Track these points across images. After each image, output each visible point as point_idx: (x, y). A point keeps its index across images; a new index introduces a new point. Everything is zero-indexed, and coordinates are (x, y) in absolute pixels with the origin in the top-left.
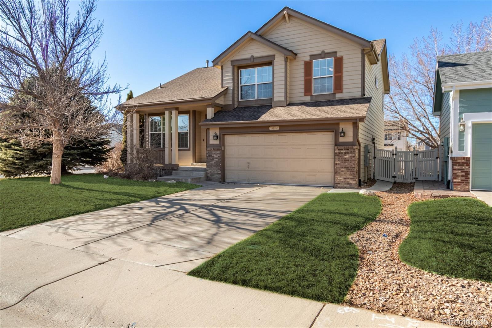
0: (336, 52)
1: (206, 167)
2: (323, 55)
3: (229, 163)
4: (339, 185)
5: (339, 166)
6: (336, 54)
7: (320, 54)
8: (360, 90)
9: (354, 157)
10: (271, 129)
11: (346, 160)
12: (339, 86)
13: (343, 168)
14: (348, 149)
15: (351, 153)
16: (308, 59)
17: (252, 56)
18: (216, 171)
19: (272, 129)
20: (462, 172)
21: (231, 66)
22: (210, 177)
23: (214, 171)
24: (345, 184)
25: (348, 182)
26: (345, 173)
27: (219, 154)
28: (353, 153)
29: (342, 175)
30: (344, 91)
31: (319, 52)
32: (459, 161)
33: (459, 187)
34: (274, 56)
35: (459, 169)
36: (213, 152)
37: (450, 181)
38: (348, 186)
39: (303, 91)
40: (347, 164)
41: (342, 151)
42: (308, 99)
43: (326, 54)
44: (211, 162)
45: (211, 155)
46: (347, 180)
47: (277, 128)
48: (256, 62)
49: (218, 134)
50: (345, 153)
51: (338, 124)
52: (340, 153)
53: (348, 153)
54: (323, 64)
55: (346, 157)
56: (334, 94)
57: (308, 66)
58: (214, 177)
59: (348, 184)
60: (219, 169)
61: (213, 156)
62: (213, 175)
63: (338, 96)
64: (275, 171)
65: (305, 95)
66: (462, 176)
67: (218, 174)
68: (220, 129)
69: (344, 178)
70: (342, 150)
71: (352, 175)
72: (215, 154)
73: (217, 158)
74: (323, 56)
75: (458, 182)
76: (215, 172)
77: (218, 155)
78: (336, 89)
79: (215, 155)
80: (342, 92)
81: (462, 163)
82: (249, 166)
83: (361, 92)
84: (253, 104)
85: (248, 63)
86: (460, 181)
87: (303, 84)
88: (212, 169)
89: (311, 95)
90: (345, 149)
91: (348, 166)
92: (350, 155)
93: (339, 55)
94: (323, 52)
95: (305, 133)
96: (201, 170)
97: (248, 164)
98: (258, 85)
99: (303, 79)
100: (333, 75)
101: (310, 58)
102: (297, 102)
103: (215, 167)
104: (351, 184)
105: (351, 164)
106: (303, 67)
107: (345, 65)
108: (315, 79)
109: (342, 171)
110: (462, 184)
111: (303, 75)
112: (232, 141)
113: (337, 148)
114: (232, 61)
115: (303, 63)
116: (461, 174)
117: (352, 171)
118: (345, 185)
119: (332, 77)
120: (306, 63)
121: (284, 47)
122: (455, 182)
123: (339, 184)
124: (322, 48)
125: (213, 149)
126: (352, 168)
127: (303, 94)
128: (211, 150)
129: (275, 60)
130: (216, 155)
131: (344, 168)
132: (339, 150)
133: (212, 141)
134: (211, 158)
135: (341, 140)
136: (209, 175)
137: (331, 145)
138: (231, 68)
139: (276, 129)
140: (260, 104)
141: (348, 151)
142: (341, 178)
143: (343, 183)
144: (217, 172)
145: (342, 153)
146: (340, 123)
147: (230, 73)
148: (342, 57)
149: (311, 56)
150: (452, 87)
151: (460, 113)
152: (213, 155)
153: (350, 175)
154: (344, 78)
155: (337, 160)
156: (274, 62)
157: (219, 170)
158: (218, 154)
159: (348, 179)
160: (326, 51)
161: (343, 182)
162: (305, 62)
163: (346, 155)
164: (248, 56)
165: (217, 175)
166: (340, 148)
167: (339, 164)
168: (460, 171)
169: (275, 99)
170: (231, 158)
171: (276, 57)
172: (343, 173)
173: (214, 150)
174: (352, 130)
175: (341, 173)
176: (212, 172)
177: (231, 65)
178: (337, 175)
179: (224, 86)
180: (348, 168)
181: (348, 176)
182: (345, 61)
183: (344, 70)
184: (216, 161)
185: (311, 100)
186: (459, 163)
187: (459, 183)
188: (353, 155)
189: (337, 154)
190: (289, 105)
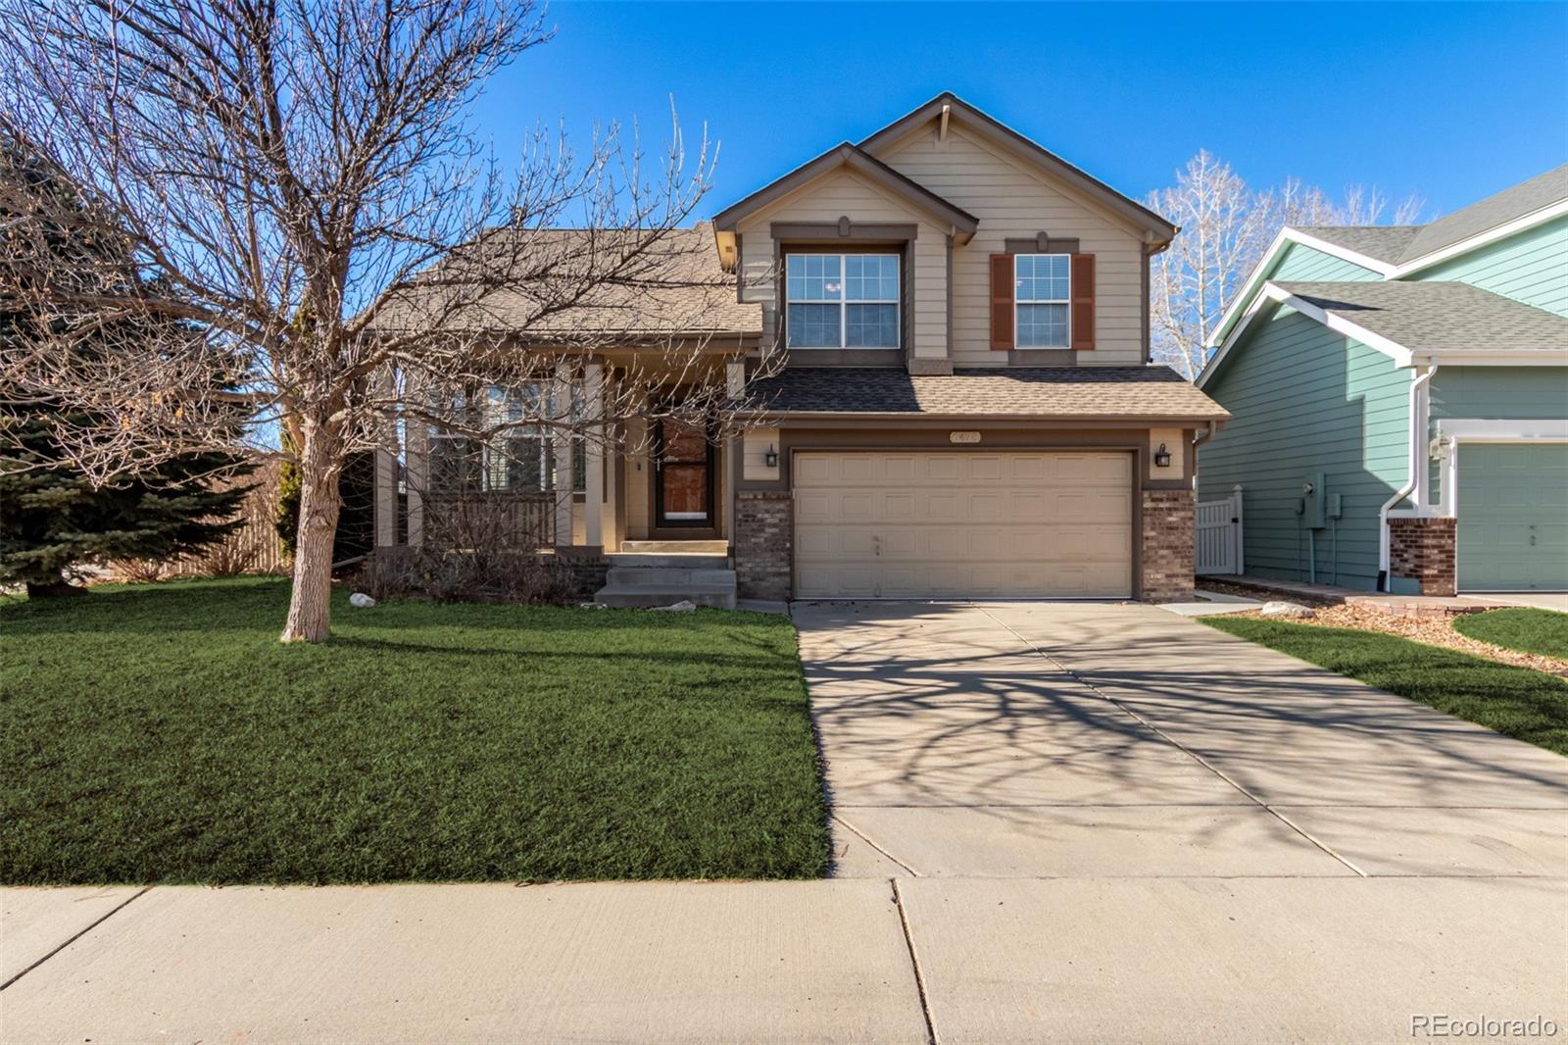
0: (1077, 241)
1: (725, 554)
2: (1040, 243)
3: (810, 542)
4: (1153, 595)
5: (1154, 544)
6: (1078, 247)
7: (1036, 241)
8: (1138, 346)
9: (1191, 519)
10: (955, 438)
11: (1171, 528)
12: (1085, 332)
13: (1162, 548)
14: (1176, 500)
15: (1183, 510)
16: (1000, 248)
17: (844, 219)
18: (773, 565)
19: (959, 441)
20: (1441, 552)
21: (772, 241)
22: (751, 584)
23: (765, 567)
24: (1170, 590)
25: (1177, 584)
26: (1168, 563)
27: (783, 511)
28: (1190, 510)
29: (1161, 567)
30: (1099, 345)
31: (1033, 235)
32: (1434, 527)
33: (1435, 586)
34: (915, 226)
35: (1434, 547)
36: (762, 505)
37: (1384, 573)
38: (1177, 594)
39: (986, 335)
40: (1172, 538)
41: (1161, 505)
42: (1002, 358)
43: (1050, 241)
44: (753, 536)
45: (754, 516)
46: (1175, 580)
47: (976, 438)
48: (858, 236)
49: (777, 449)
50: (1169, 509)
51: (1147, 432)
52: (1155, 509)
53: (1176, 509)
54: (1042, 269)
55: (1171, 519)
56: (1074, 350)
57: (1001, 270)
58: (764, 584)
59: (1177, 590)
60: (782, 560)
61: (762, 520)
62: (763, 580)
63: (1084, 358)
64: (963, 561)
65: (993, 349)
66: (1441, 561)
67: (780, 574)
68: (783, 432)
69: (1168, 576)
70: (1161, 500)
71: (1186, 566)
72: (767, 511)
73: (775, 526)
74: (1042, 245)
75: (1433, 576)
76: (769, 570)
77: (779, 515)
78: (1077, 338)
79: (767, 516)
80: (1092, 348)
81: (1441, 531)
82: (878, 547)
83: (1142, 351)
84: (833, 362)
85: (832, 236)
86: (1436, 572)
87: (988, 316)
88: (757, 560)
89: (1011, 350)
90: (1168, 500)
91: (1177, 543)
92: (1182, 514)
93: (1084, 248)
94: (1042, 234)
95: (1052, 454)
96: (703, 562)
97: (876, 543)
98: (848, 305)
99: (986, 302)
100: (1069, 301)
101: (1007, 246)
102: (970, 366)
103: (769, 554)
104: (1183, 589)
105: (1184, 537)
106: (986, 269)
107: (1099, 279)
108: (1019, 305)
109: (1162, 557)
110: (1442, 580)
111: (986, 291)
112: (815, 471)
113: (1150, 495)
114: (775, 226)
115: (986, 258)
116: (1438, 557)
117: (1187, 557)
118: (1169, 594)
119: (1066, 305)
120: (995, 260)
121: (958, 206)
122: (1427, 576)
123: (1154, 590)
124: (1042, 226)
125: (764, 495)
126: (1187, 547)
127: (986, 346)
128: (755, 498)
129: (916, 238)
130: (770, 516)
131: (1168, 548)
132: (1153, 500)
133: (756, 470)
134: (755, 526)
135: (1155, 473)
136: (746, 579)
137: (1125, 487)
138: (772, 246)
139: (970, 440)
140: (858, 363)
141: (1177, 504)
142: (1159, 576)
143: (1164, 589)
144: (774, 569)
145: (1162, 509)
146: (1152, 432)
147: (769, 261)
148: (1093, 256)
149: (1007, 241)
150: (1429, 358)
151: (1432, 418)
152: (760, 516)
153: (1182, 566)
154: (1099, 312)
155: (1148, 528)
156: (913, 245)
157: (783, 564)
158: (778, 511)
159: (1176, 576)
160: (1051, 235)
161: (1163, 585)
162: (991, 256)
163: (1170, 515)
164: (832, 217)
165: (777, 579)
166: (1157, 495)
167: (1153, 538)
168: (1436, 551)
169: (919, 353)
170: (815, 524)
171: (919, 230)
172: (1164, 562)
173: (765, 498)
174: (1181, 451)
175: (1159, 561)
176: (758, 569)
177: (772, 237)
178: (1149, 568)
179: (745, 298)
180: (1176, 548)
181: (1178, 570)
182: (1099, 267)
183: (1099, 290)
184: (774, 534)
185: (1010, 363)
186: (1434, 531)
187: (1434, 579)
188: (1190, 514)
189: (1150, 512)
190: (959, 371)
